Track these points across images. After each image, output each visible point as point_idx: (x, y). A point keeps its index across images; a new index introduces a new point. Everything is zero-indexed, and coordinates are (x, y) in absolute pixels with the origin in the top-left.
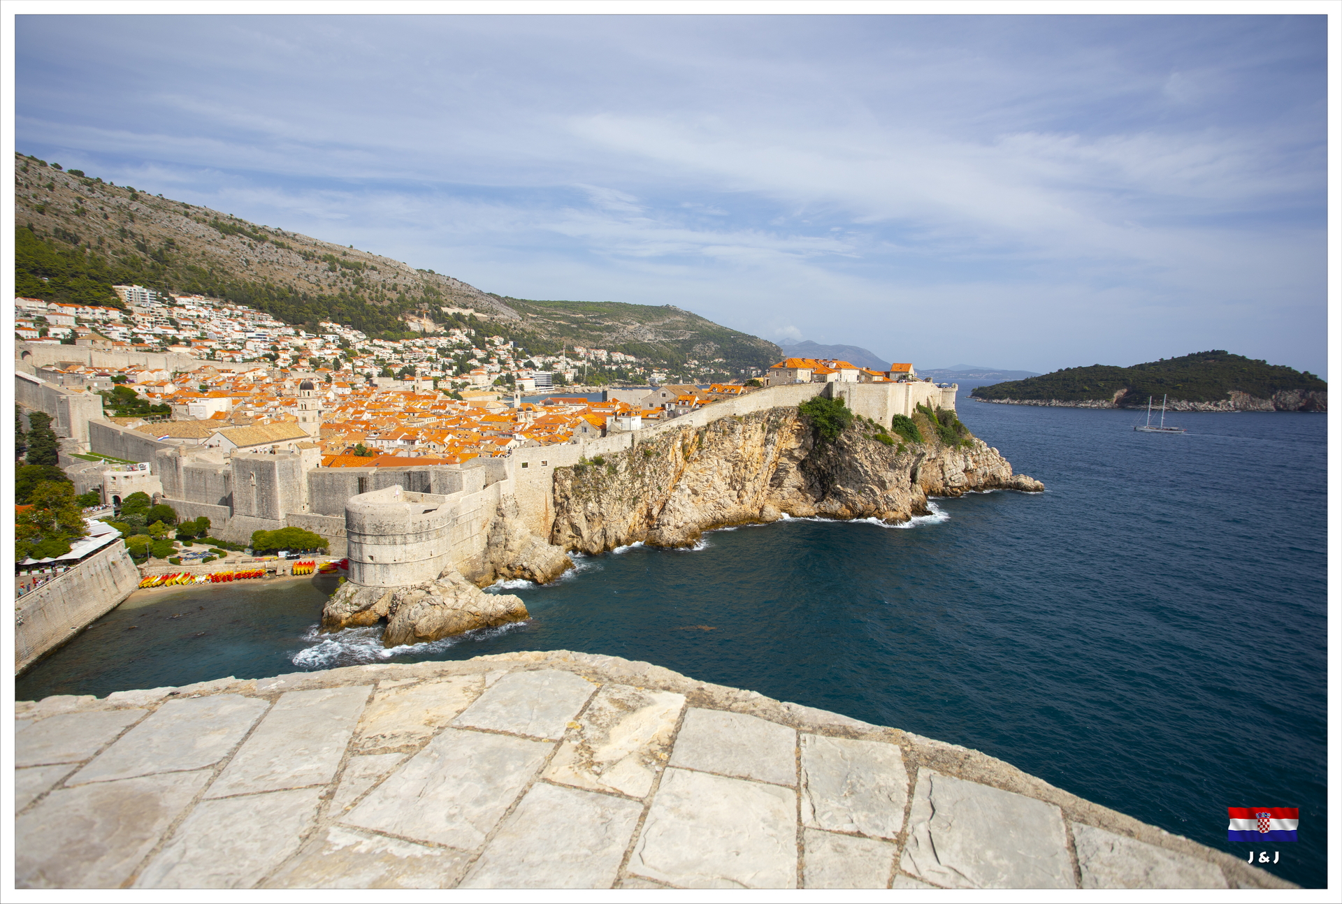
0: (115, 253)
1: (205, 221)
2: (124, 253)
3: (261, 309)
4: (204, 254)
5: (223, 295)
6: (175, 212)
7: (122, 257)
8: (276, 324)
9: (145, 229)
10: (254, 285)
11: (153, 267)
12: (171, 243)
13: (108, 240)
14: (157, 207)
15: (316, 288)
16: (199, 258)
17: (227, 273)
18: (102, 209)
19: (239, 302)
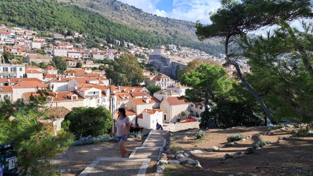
0: (165, 36)
1: (185, 24)
2: (166, 36)
3: (201, 50)
4: (185, 34)
5: (190, 47)
6: (177, 23)
7: (167, 37)
8: (206, 55)
9: (170, 29)
10: (198, 43)
11: (174, 40)
12: (176, 32)
13: (163, 33)
14: (173, 22)
15: (216, 42)
16: (184, 36)
17: (191, 40)
18: (161, 24)
19: (195, 48)
